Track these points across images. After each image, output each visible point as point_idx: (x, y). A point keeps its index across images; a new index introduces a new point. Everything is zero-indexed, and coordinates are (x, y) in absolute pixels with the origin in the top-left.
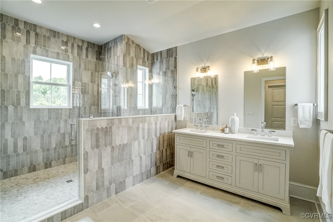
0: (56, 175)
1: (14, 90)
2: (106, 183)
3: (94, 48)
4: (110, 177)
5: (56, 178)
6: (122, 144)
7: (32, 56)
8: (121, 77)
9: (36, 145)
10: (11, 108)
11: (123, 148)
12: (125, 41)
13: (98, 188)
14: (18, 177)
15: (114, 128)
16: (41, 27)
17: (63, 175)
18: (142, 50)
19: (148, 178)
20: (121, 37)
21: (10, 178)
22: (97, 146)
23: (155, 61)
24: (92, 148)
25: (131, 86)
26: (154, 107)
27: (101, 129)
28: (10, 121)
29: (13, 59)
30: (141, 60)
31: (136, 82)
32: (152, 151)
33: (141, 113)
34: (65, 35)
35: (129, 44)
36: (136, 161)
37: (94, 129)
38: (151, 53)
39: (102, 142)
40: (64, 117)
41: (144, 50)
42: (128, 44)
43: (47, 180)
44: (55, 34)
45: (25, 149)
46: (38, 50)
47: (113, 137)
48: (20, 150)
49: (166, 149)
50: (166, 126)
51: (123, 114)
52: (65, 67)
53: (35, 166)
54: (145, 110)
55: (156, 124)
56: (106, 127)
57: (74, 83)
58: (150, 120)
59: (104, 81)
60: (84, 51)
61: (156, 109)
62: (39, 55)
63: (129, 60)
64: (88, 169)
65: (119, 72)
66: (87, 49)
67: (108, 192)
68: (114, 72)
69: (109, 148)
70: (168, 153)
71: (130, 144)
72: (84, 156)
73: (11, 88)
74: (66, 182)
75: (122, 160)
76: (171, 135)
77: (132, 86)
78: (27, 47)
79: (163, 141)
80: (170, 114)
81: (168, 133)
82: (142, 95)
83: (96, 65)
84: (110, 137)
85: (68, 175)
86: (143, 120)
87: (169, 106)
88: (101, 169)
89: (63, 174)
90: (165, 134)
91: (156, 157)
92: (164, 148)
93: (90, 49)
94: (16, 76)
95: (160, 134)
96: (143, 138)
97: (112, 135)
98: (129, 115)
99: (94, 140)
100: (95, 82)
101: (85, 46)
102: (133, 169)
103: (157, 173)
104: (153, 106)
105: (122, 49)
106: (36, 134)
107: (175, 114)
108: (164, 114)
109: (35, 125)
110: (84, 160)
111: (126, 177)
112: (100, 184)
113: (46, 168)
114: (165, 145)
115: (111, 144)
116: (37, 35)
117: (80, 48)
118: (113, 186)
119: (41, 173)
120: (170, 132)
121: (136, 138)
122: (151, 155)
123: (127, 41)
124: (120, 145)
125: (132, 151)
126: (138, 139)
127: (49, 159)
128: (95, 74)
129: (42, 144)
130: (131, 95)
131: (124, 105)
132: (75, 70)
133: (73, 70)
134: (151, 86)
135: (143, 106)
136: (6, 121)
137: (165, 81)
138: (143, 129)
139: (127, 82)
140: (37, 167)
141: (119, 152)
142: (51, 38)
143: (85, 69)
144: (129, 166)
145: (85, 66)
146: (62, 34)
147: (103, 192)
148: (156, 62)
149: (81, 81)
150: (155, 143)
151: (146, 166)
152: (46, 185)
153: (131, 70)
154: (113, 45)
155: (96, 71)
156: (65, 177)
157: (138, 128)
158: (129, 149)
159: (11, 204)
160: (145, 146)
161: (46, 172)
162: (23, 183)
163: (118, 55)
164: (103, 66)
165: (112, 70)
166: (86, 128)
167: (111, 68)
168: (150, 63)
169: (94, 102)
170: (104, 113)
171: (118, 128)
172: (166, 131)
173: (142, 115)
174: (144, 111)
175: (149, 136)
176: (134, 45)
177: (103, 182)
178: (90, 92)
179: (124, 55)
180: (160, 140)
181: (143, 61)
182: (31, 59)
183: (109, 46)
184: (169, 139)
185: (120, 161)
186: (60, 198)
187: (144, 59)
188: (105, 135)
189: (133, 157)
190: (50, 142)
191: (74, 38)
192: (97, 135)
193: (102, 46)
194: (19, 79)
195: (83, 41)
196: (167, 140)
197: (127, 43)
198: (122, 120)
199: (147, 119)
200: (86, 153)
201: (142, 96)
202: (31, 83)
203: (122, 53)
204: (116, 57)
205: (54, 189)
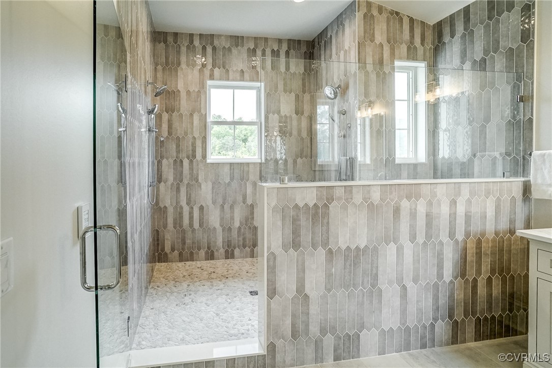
0: (237, 275)
1: (190, 136)
2: (314, 329)
3: (299, 49)
4: (322, 318)
5: (236, 280)
6: (353, 247)
7: (209, 83)
8: (353, 95)
9: (214, 219)
10: (186, 162)
11: (357, 256)
12: (359, 13)
13: (295, 334)
14: (194, 263)
15: (334, 208)
16: (219, 36)
17: (247, 278)
18: (406, 22)
19: (423, 346)
20: (352, 7)
21: (185, 262)
22: (296, 245)
23: (446, 39)
24: (285, 247)
25: (378, 113)
26: (443, 158)
27: (304, 208)
28: (185, 181)
29: (188, 92)
30: (404, 48)
31: (390, 103)
32: (440, 276)
33: (405, 173)
34: (252, 37)
35: (372, 16)
36: (391, 294)
37: (289, 207)
38: (432, 22)
39: (306, 237)
40: (252, 177)
41: (412, 20)
42: (368, 18)
43: (224, 280)
44: (237, 40)
45: (201, 225)
46: (217, 71)
47: (332, 227)
48: (196, 225)
49: (489, 280)
50: (490, 212)
51: (360, 175)
52: (253, 93)
53: (212, 252)
54: (415, 166)
55: (454, 203)
56: (315, 204)
57: (267, 118)
58: (434, 195)
59: (322, 110)
60: (283, 59)
61: (451, 163)
62: (217, 80)
63: (371, 53)
64: (275, 289)
65: (348, 85)
66: (287, 53)
67: (316, 351)
68: (339, 87)
69: (321, 252)
70: (496, 291)
71: (375, 249)
72: (267, 262)
73: (186, 133)
74: (249, 294)
75: (354, 284)
76: (509, 239)
77: (382, 113)
78: (203, 71)
79: (479, 254)
80: (505, 180)
81: (497, 233)
82: (408, 129)
83: (303, 80)
84: (325, 228)
85: (255, 279)
86: (413, 193)
87: (497, 154)
88: (302, 296)
89: (248, 276)
90: (483, 234)
91: (451, 296)
92: (479, 272)
93: (292, 52)
94: (191, 115)
95: (468, 235)
96: (413, 238)
97: (328, 223)
98: (374, 179)
99: (289, 231)
100: (302, 114)
101: (285, 47)
102: (381, 312)
103: (455, 339)
104: (441, 156)
105: (354, 32)
106: (214, 202)
107: (523, 179)
108: (479, 177)
109: (213, 188)
110: (269, 271)
111: (362, 327)
112: (301, 327)
113: (227, 258)
114: (486, 268)
115: (325, 244)
116: (214, 49)
117: (276, 54)
118: (329, 341)
119: (220, 264)
120: (505, 233)
121: (391, 237)
122: (436, 286)
123: (365, 10)
124: (348, 248)
125: (380, 269)
126: (395, 240)
127: (231, 245)
128: (303, 96)
129: (222, 219)
130: (379, 132)
131: (364, 155)
132: (268, 95)
133: (265, 96)
134: (433, 108)
135: (411, 155)
136: (181, 181)
137: (483, 87)
138: (413, 215)
139: (369, 106)
140: (216, 253)
141: (345, 264)
142: (232, 48)
143: (285, 91)
144: (371, 302)
145: (285, 85)
146: (248, 38)
147: (306, 346)
148: (450, 41)
149: (279, 112)
150: (451, 256)
151: (420, 310)
152: (221, 290)
153: (378, 75)
154: (335, 32)
155: (304, 92)
156: (248, 283)
157: (397, 211)
158: (372, 260)
159: (177, 305)
160: (416, 261)
161: (226, 265)
162: (196, 276)
163: (346, 48)
164: (317, 79)
165: (335, 84)
166: (273, 204)
167: (333, 79)
168: (431, 48)
169: (302, 151)
170: (319, 171)
171: (344, 208)
172: (490, 228)
173: (408, 178)
174: (414, 169)
175: (428, 236)
176: (385, 15)
177: (307, 325)
178: (295, 133)
179: (359, 43)
180: (465, 249)
181: (409, 48)
182: (208, 88)
183: (326, 37)
184: (501, 250)
185: (347, 287)
186: (234, 322)
187: (412, 41)
188: (313, 224)
189: (383, 284)
190: (232, 218)
191: (266, 39)
192: (295, 220)
193: (313, 41)
194: (194, 121)
195: (280, 41)
196: (493, 253)
197: (365, 16)
198: (354, 190)
199: (425, 190)
200: (273, 257)
201: (408, 133)
202: (209, 124)
203: (354, 42)
204: (342, 54)
205: (229, 301)
